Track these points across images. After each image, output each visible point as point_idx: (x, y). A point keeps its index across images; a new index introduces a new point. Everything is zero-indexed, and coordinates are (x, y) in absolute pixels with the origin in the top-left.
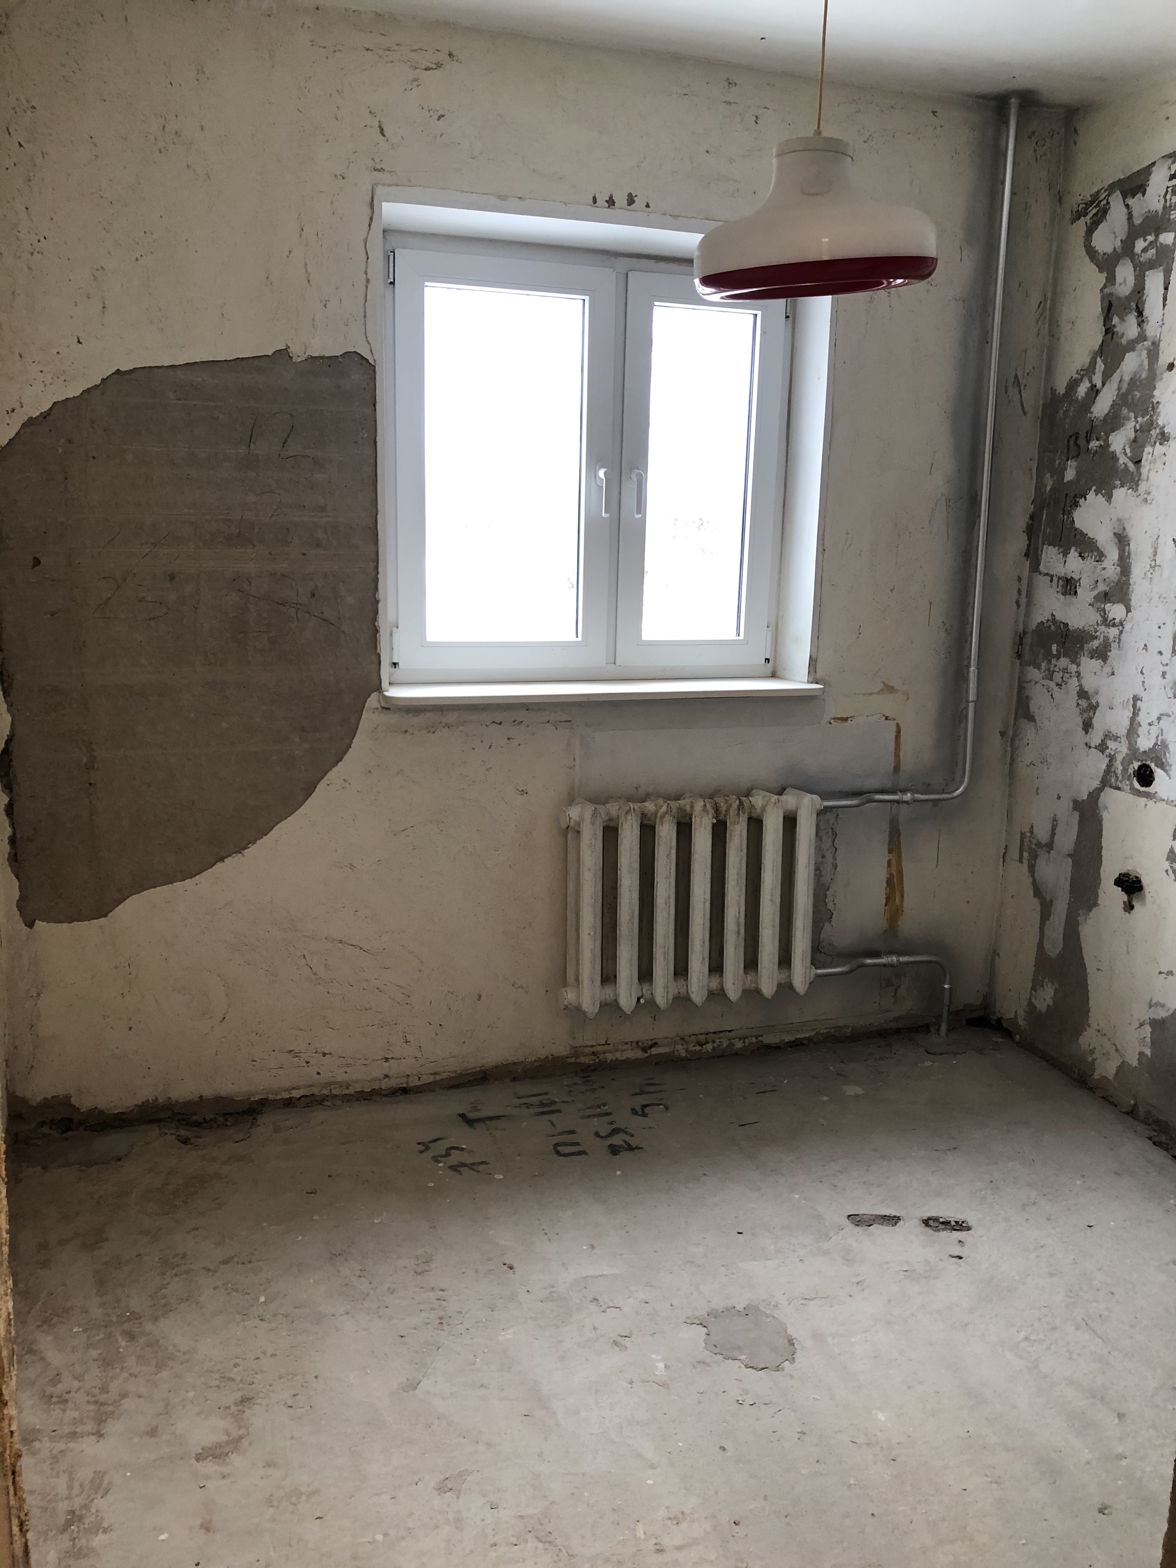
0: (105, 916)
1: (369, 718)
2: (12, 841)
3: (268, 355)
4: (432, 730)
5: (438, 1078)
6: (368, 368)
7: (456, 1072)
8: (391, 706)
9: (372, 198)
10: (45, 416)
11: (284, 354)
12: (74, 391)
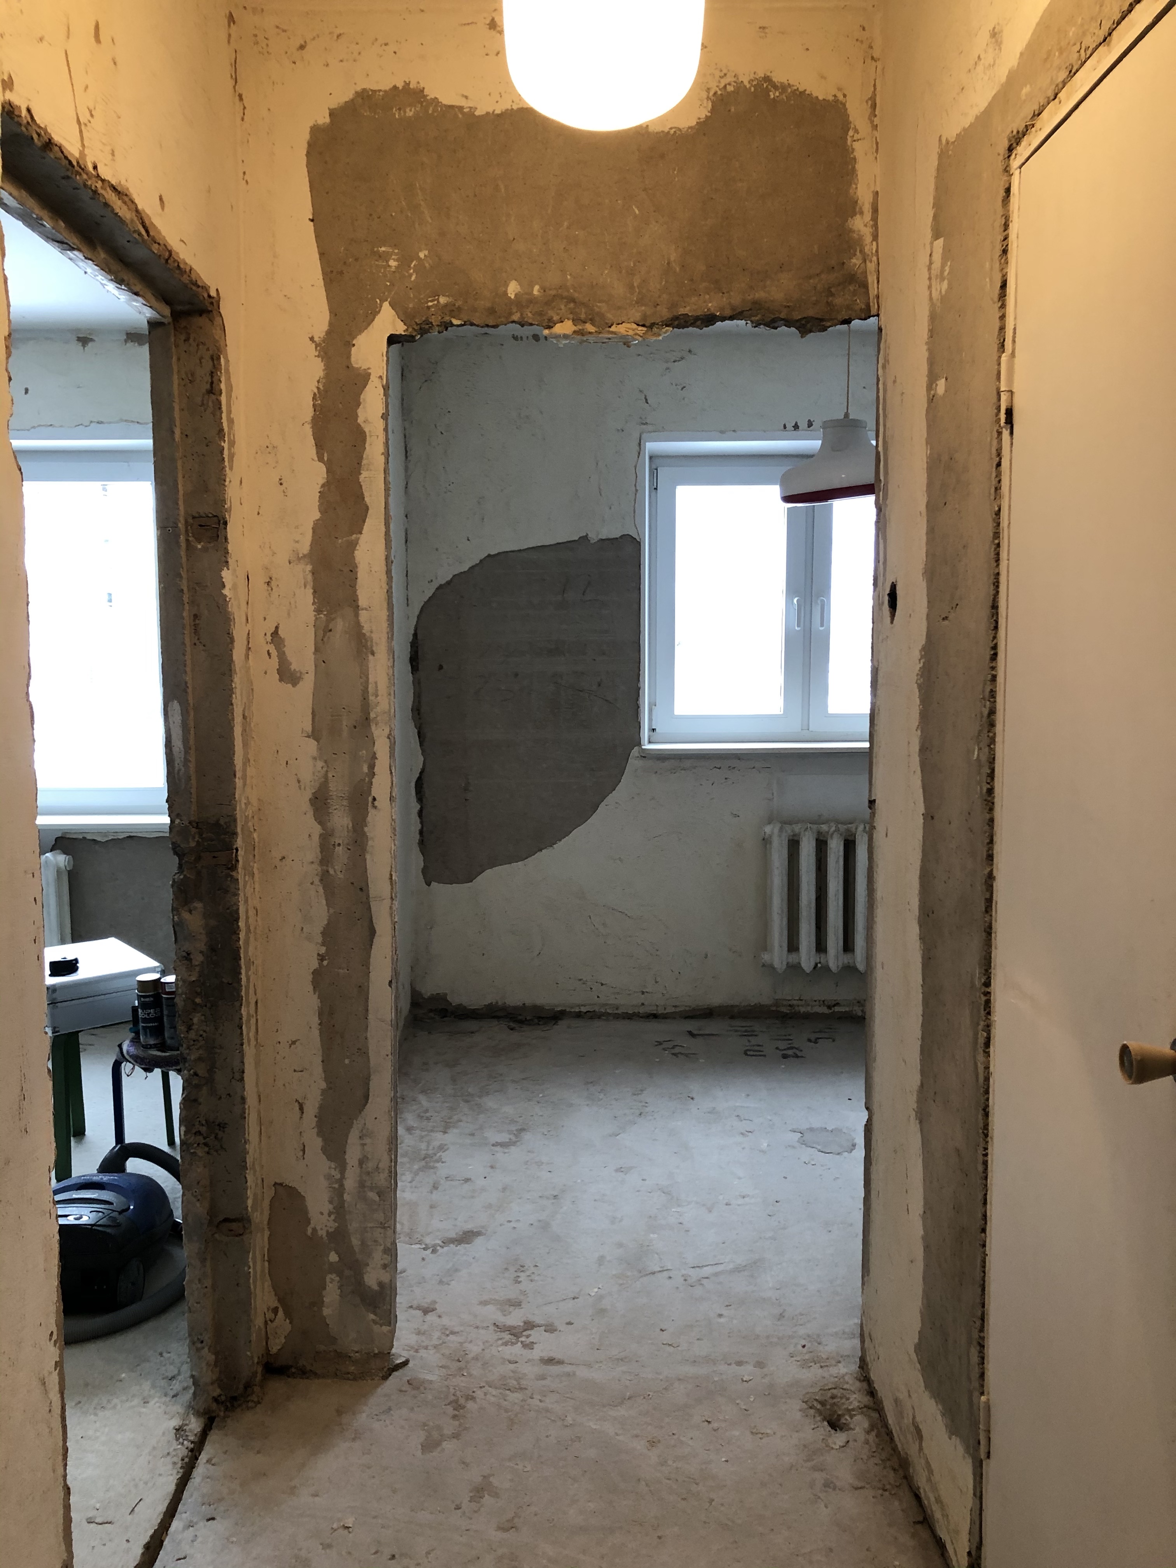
0: (471, 881)
1: (634, 763)
2: (421, 832)
3: (574, 541)
4: (674, 771)
5: (678, 1010)
6: (635, 544)
7: (690, 1007)
8: (646, 756)
9: (640, 440)
10: (449, 583)
11: (585, 538)
12: (465, 568)
